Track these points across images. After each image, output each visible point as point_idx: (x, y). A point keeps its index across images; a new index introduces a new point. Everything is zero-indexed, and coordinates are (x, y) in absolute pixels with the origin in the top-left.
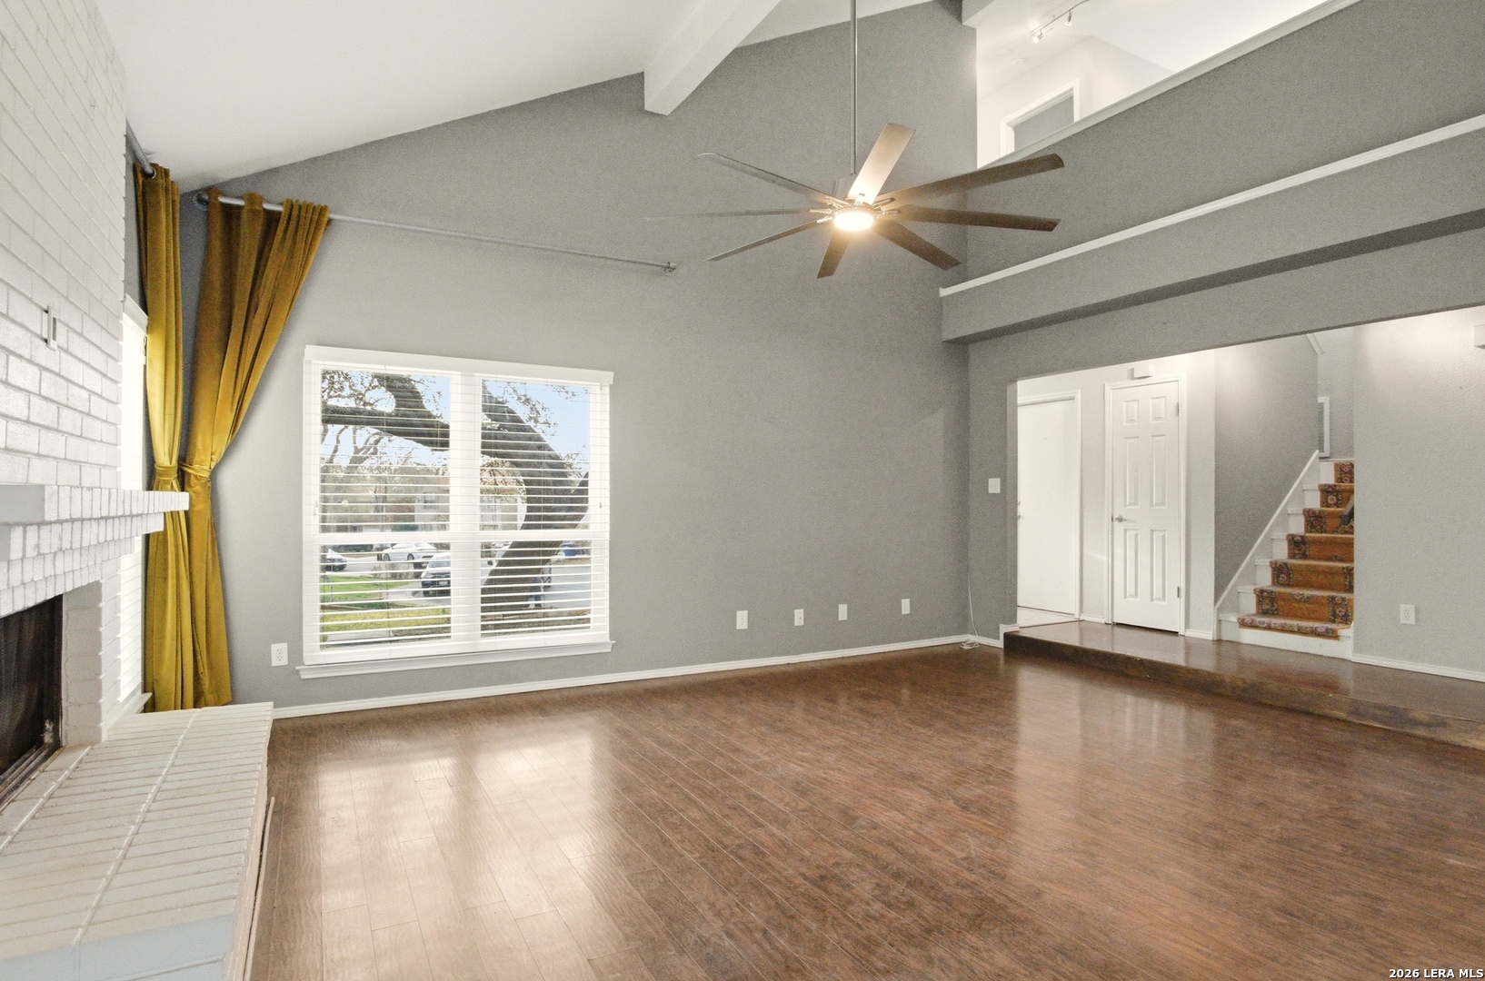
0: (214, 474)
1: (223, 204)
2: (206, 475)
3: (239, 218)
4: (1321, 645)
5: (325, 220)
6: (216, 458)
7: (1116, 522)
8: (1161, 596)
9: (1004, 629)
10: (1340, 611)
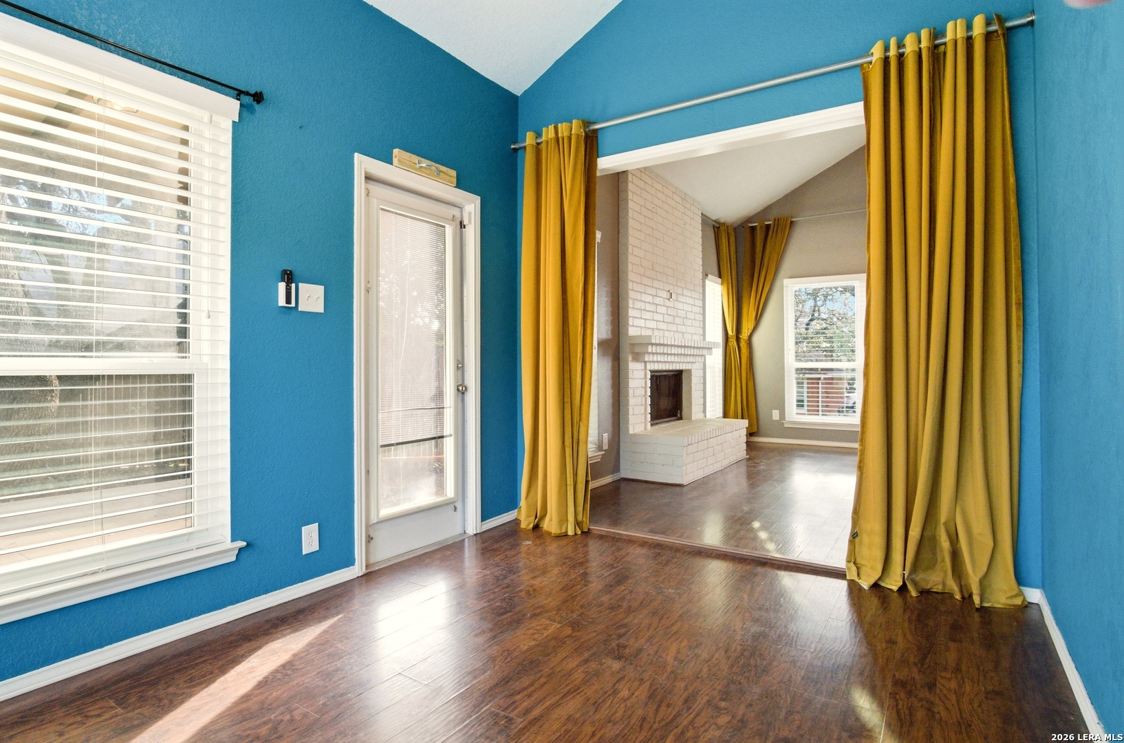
0: (750, 337)
1: (751, 227)
2: (747, 338)
3: (756, 229)
5: (789, 222)
6: (750, 331)
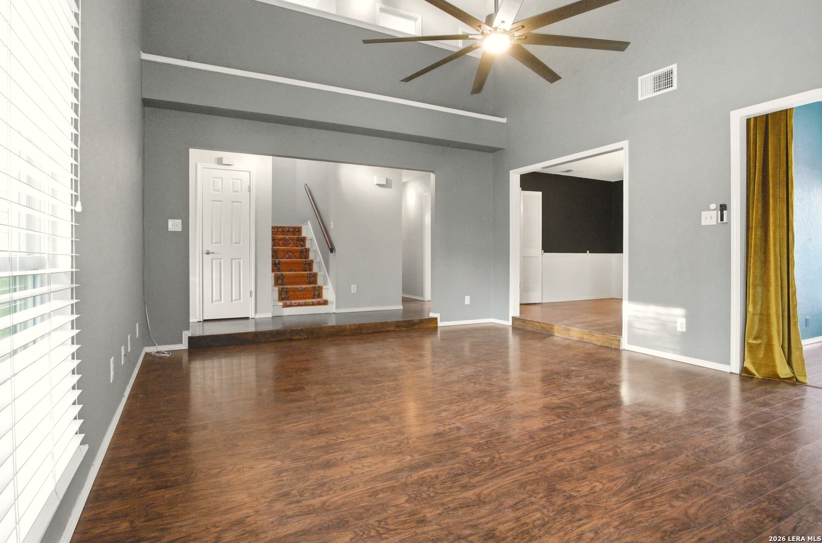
4: (320, 309)
7: (205, 255)
8: (238, 298)
9: (186, 335)
10: (316, 293)
